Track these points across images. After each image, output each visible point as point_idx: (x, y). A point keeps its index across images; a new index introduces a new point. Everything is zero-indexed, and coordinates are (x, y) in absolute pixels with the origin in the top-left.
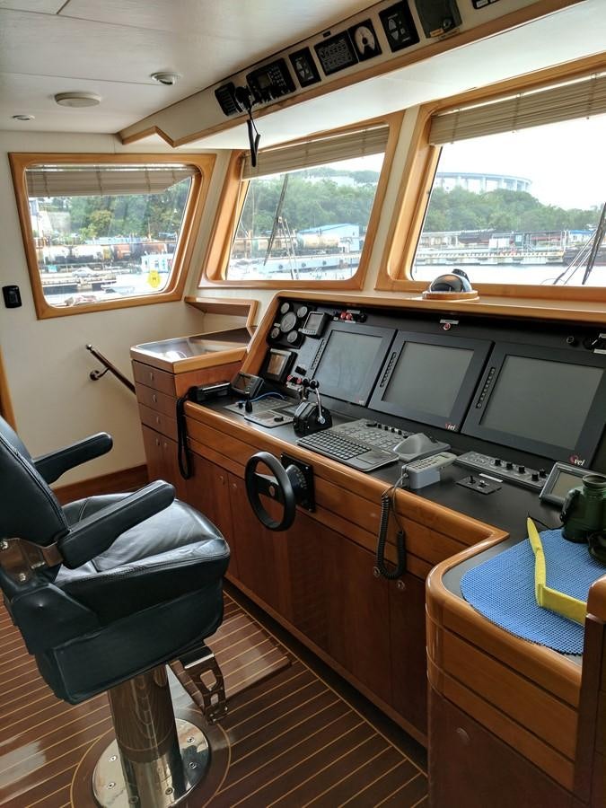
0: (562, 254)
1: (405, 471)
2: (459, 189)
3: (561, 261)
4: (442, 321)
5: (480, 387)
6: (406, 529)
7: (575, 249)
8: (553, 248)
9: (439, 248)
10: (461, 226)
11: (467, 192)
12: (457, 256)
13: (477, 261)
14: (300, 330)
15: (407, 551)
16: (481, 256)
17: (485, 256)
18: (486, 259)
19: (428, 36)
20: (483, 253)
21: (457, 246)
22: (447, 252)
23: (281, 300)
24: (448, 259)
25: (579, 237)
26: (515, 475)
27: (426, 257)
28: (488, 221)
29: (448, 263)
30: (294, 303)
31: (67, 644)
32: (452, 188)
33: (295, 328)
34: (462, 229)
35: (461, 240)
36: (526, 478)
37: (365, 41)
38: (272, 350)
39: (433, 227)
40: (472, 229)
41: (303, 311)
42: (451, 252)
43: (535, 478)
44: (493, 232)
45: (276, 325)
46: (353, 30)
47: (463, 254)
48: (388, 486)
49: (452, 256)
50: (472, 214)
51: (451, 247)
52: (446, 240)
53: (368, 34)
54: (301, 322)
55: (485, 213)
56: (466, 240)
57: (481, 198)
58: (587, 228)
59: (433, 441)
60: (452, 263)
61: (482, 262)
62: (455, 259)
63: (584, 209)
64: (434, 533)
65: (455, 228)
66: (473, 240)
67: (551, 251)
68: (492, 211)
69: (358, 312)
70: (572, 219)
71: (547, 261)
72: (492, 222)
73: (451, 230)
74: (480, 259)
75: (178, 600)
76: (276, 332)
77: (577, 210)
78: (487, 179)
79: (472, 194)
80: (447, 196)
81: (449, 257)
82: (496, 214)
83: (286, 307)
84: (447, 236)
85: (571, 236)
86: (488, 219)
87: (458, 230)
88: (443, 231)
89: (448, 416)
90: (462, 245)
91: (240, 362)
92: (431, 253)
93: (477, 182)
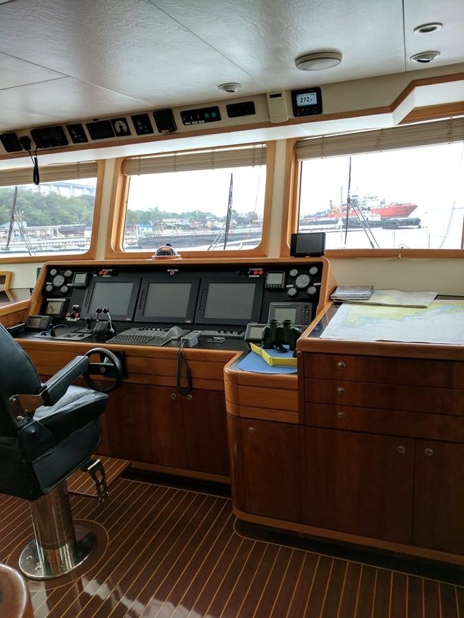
0: (137, 241)
1: (184, 340)
2: (53, 194)
3: (137, 245)
4: (169, 270)
5: (198, 300)
6: (191, 366)
7: (144, 237)
8: (130, 237)
9: (46, 238)
10: (59, 222)
11: (60, 196)
12: (61, 244)
13: (77, 248)
14: (68, 285)
15: (192, 378)
16: (79, 243)
17: (82, 243)
18: (84, 246)
19: (160, 132)
20: (81, 242)
21: (59, 237)
22: (52, 241)
23: (49, 268)
24: (54, 247)
25: (145, 229)
26: (229, 334)
27: (36, 245)
28: (80, 218)
29: (54, 249)
30: (61, 269)
31: (38, 459)
32: (47, 193)
33: (65, 284)
34: (61, 224)
35: (62, 232)
36: (235, 334)
37: (121, 127)
38: (48, 300)
39: (37, 223)
40: (69, 224)
41: (68, 273)
42: (54, 241)
43: (239, 334)
44: (86, 226)
45: (47, 283)
46: (114, 121)
47: (65, 243)
48: (178, 349)
49: (57, 244)
50: (66, 212)
51: (54, 237)
52: (49, 233)
53: (123, 125)
54: (68, 280)
55: (77, 212)
56: (66, 232)
57: (72, 200)
58: (149, 223)
59: (183, 329)
60: (58, 249)
61: (80, 248)
62: (60, 247)
63: (144, 211)
64: (207, 363)
65: (54, 223)
66: (71, 232)
67: (129, 239)
68: (82, 211)
69: (111, 270)
70: (138, 216)
71: (128, 246)
72: (84, 218)
73: (52, 225)
74: (79, 246)
75: (86, 427)
76: (49, 288)
77: (140, 211)
78: (74, 187)
79: (65, 198)
80: (45, 199)
81: (54, 244)
82: (85, 213)
83: (53, 272)
84: (49, 230)
85: (140, 229)
86: (80, 216)
87: (58, 225)
88: (46, 225)
89: (185, 316)
90: (63, 236)
91: (27, 310)
92: (39, 242)
93: (67, 189)
